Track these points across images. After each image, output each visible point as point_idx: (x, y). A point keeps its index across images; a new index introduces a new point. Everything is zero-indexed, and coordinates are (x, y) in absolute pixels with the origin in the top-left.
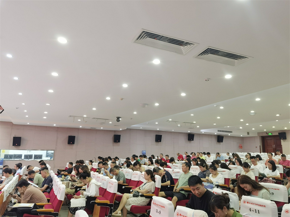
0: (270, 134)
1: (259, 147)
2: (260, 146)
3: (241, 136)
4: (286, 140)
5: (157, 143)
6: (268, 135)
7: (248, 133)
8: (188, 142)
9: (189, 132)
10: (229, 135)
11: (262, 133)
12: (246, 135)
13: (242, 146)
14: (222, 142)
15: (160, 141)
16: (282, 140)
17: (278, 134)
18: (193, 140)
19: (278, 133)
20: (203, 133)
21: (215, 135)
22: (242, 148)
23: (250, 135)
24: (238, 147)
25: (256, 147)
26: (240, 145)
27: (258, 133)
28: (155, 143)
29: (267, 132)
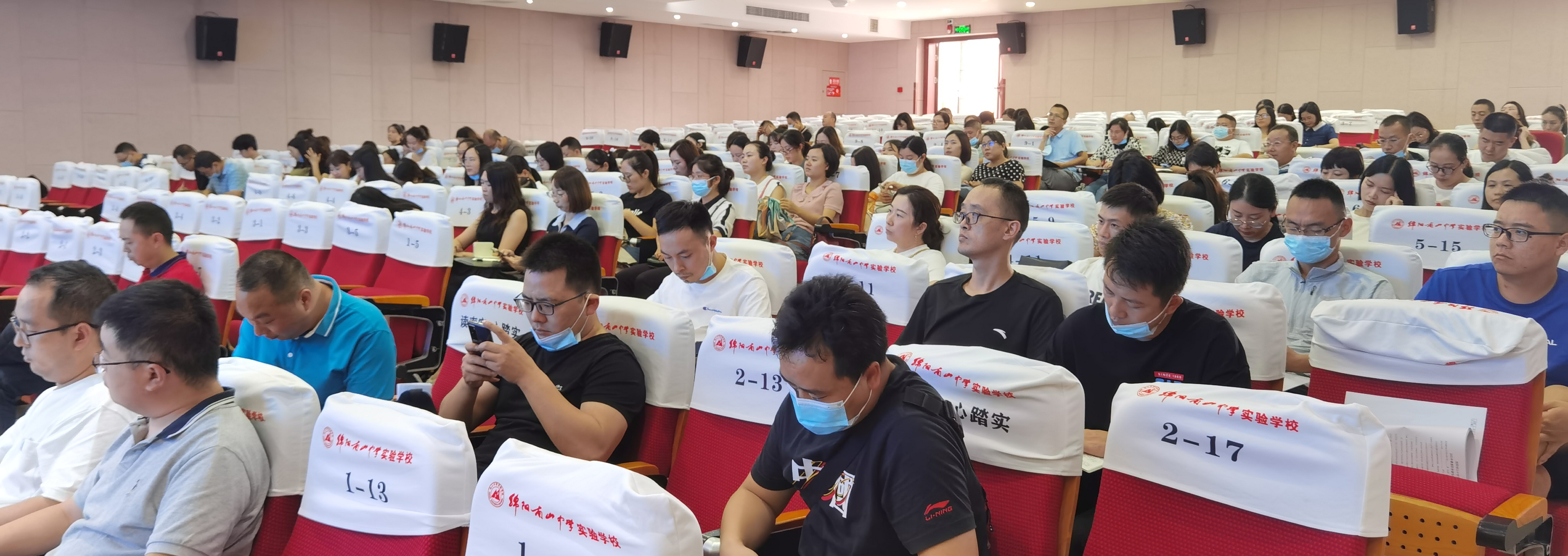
0: (962, 30)
1: (911, 89)
2: (915, 85)
3: (845, 36)
5: (444, 69)
6: (954, 35)
7: (874, 25)
8: (600, 64)
9: (610, 10)
10: (794, 30)
12: (863, 32)
13: (839, 87)
14: (759, 66)
15: (461, 58)
16: (1006, 58)
17: (995, 31)
18: (624, 55)
19: (998, 25)
20: (677, 17)
21: (727, 33)
22: (838, 95)
23: (884, 33)
24: (823, 91)
25: (900, 90)
26: (831, 80)
27: (915, 25)
28: (429, 67)
29: (952, 20)
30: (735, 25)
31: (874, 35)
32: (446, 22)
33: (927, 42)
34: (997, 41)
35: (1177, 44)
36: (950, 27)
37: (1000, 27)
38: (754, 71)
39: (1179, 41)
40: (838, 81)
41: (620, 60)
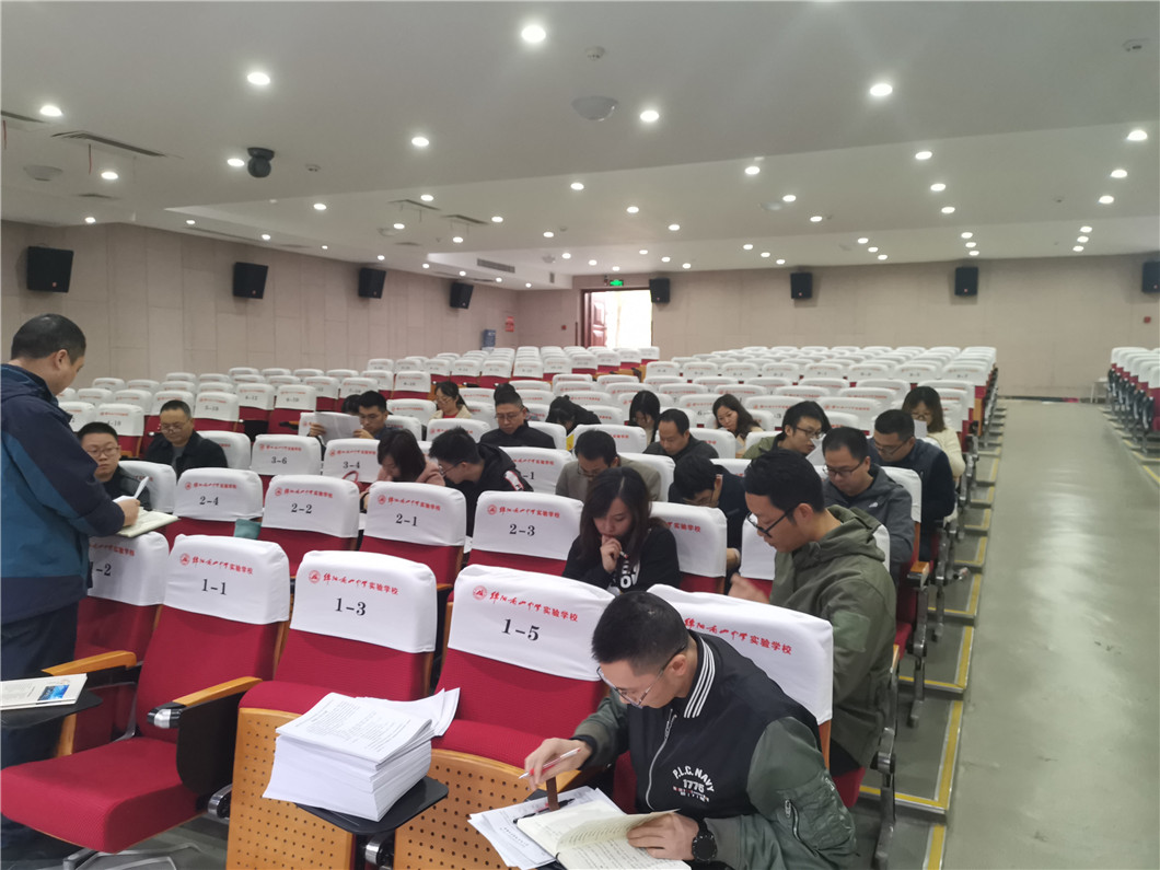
0: (616, 283)
1: (574, 327)
3: (528, 285)
4: (669, 306)
5: (242, 304)
6: (609, 287)
7: (552, 277)
8: (359, 303)
9: (381, 258)
10: (499, 280)
11: (590, 278)
12: (545, 283)
13: (513, 325)
14: (467, 307)
15: (260, 295)
17: (647, 285)
18: (379, 296)
19: (650, 280)
20: (426, 266)
22: (512, 331)
23: (560, 284)
24: (504, 328)
25: (564, 328)
26: (508, 319)
27: (576, 279)
28: (229, 302)
29: (607, 276)
30: (463, 274)
31: (551, 285)
32: (246, 262)
33: (584, 292)
34: (647, 293)
35: (793, 297)
36: (606, 281)
37: (651, 282)
38: (462, 311)
39: (795, 296)
40: (512, 320)
41: (374, 301)
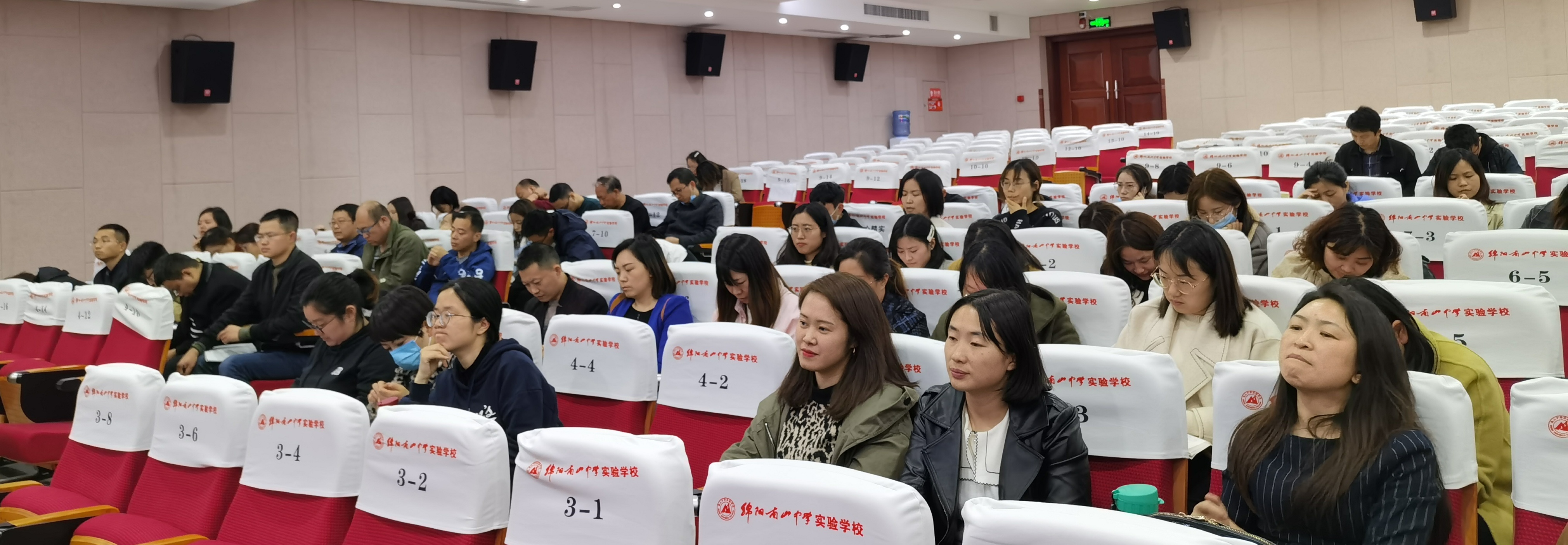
0: (1100, 23)
1: (1037, 97)
2: (1041, 92)
3: (957, 37)
4: (1190, 52)
5: (502, 101)
6: (1087, 29)
7: (994, 22)
8: (686, 85)
9: (709, 14)
10: (906, 33)
11: (1056, 18)
12: (981, 32)
13: (940, 100)
14: (860, 78)
15: (527, 85)
16: (1164, 53)
17: (1150, 21)
18: (716, 72)
19: (1155, 14)
20: (783, 21)
22: (939, 109)
23: (1005, 32)
24: (925, 106)
25: (1020, 99)
26: (932, 92)
28: (483, 99)
29: (1085, 12)
30: (845, 28)
31: (995, 35)
32: (504, 38)
35: (1418, 20)
36: (1082, 21)
38: (853, 85)
39: (1422, 17)
40: (939, 92)
41: (709, 80)
